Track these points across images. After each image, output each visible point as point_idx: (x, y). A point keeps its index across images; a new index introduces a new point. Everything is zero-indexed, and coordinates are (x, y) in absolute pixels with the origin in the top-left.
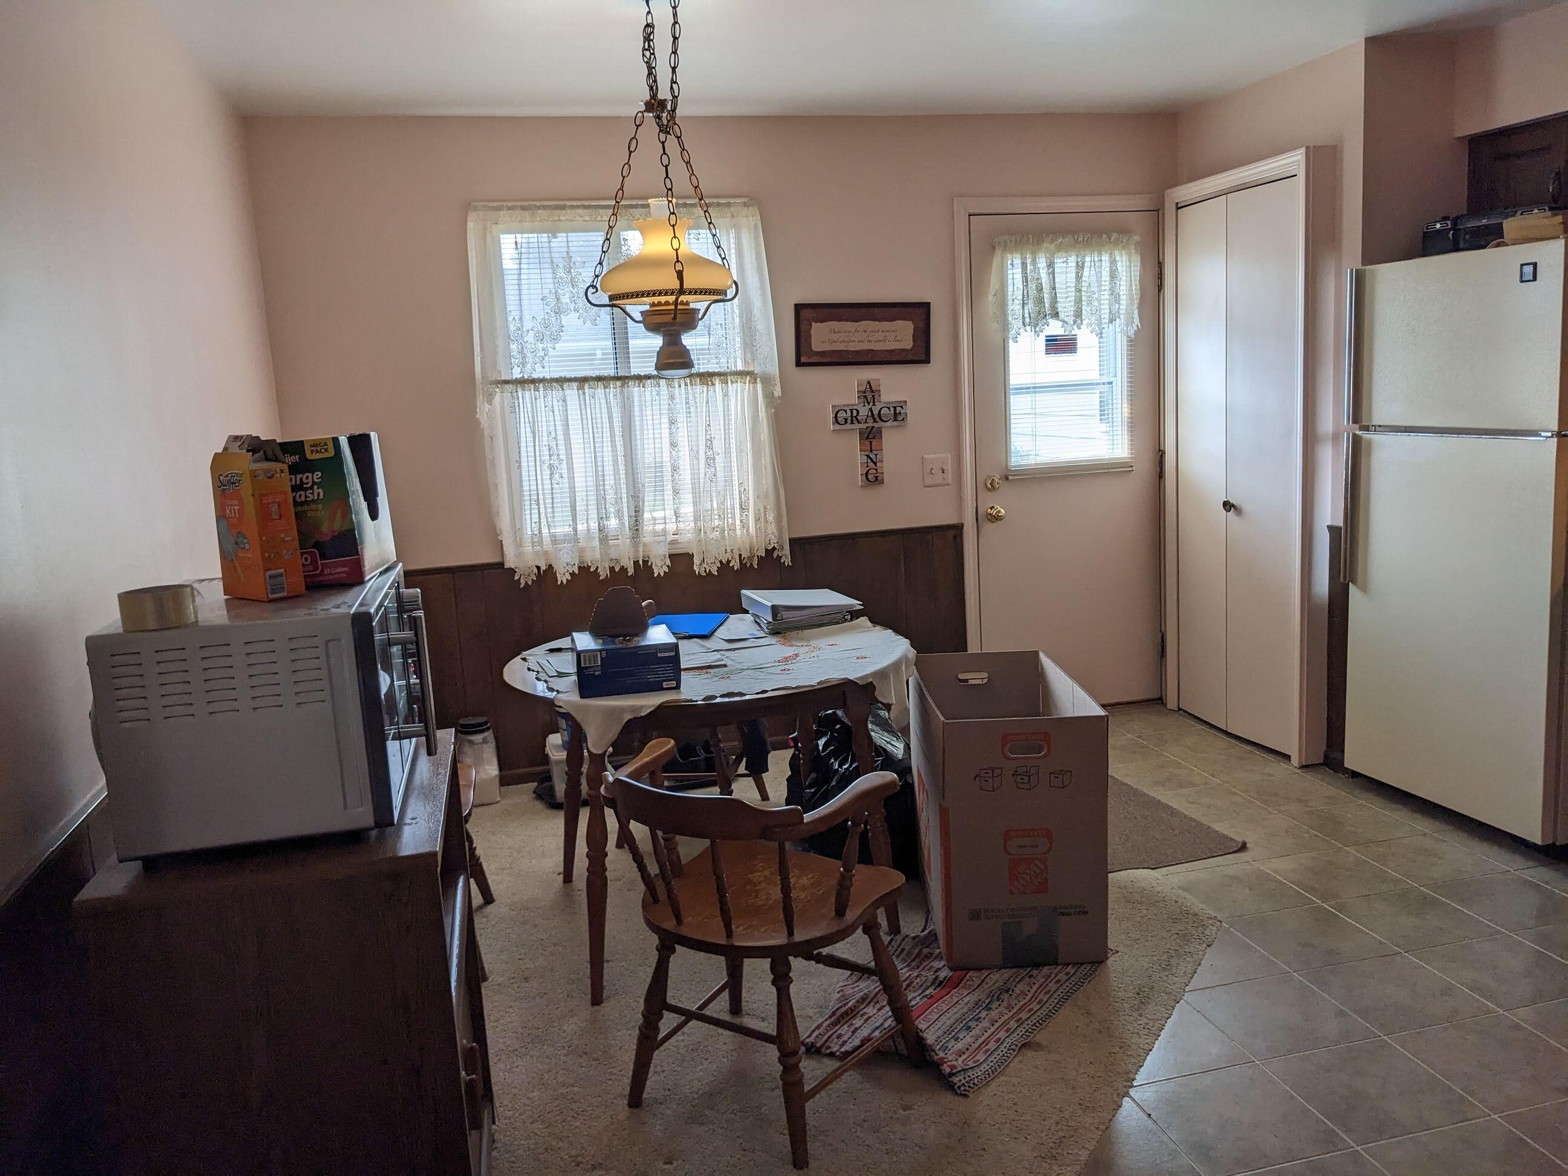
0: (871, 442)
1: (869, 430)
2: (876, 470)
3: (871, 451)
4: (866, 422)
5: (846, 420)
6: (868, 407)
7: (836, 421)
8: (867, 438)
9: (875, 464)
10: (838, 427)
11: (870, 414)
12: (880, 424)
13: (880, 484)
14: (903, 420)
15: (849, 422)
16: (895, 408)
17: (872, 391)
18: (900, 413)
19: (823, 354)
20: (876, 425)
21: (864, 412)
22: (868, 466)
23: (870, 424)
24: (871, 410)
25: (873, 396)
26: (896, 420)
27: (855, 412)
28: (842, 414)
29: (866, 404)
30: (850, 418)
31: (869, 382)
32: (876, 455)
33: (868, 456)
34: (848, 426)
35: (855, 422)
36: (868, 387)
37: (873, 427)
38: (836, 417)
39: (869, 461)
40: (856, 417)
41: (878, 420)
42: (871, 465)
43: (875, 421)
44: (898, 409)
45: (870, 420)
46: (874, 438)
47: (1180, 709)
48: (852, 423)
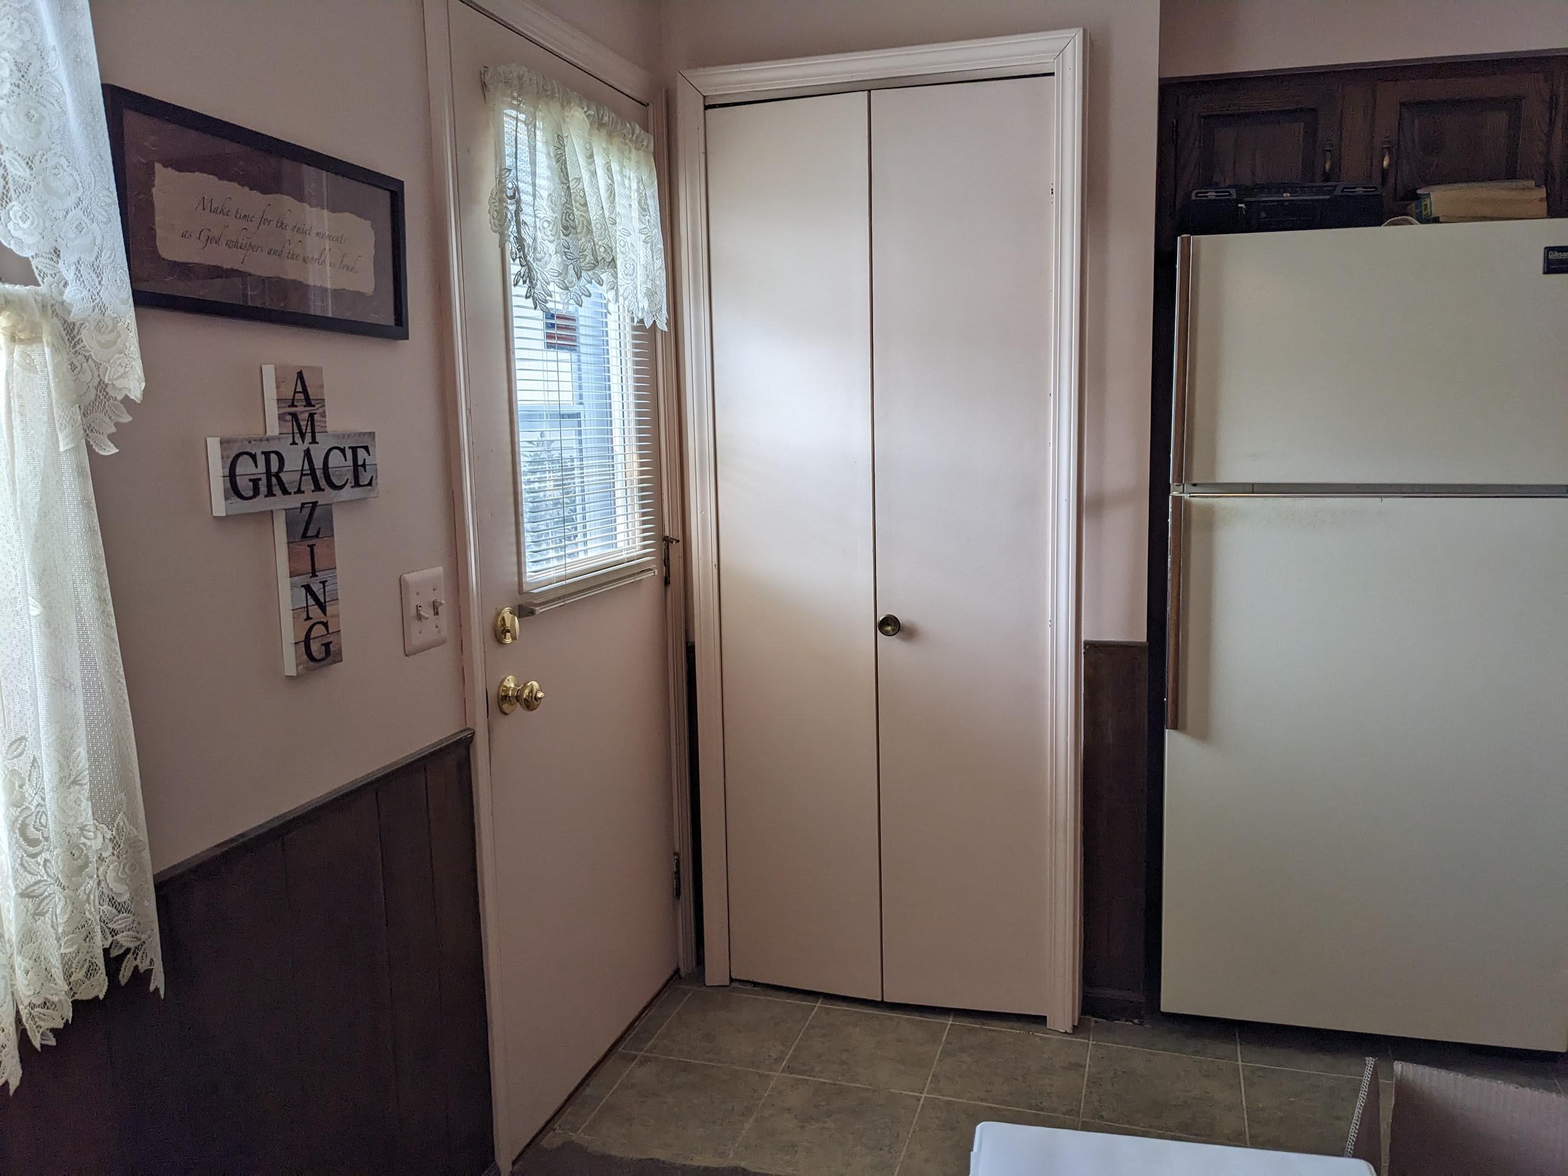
0: (312, 547)
1: (306, 511)
2: (325, 625)
3: (314, 575)
4: (299, 491)
5: (255, 482)
6: (302, 447)
7: (234, 489)
8: (304, 536)
9: (322, 607)
10: (241, 506)
11: (306, 466)
12: (328, 496)
13: (334, 662)
14: (370, 484)
15: (263, 489)
16: (354, 450)
17: (308, 403)
18: (364, 465)
19: (184, 270)
20: (321, 498)
21: (294, 461)
22: (308, 618)
23: (309, 497)
24: (307, 453)
25: (312, 416)
26: (357, 484)
27: (274, 458)
28: (245, 468)
29: (298, 440)
30: (264, 478)
31: (300, 375)
32: (324, 583)
33: (308, 588)
34: (261, 503)
35: (276, 490)
36: (299, 389)
37: (315, 504)
38: (232, 476)
39: (311, 602)
40: (277, 475)
41: (323, 483)
42: (315, 612)
43: (318, 488)
44: (361, 453)
45: (308, 485)
46: (317, 536)
47: (732, 980)
48: (270, 493)
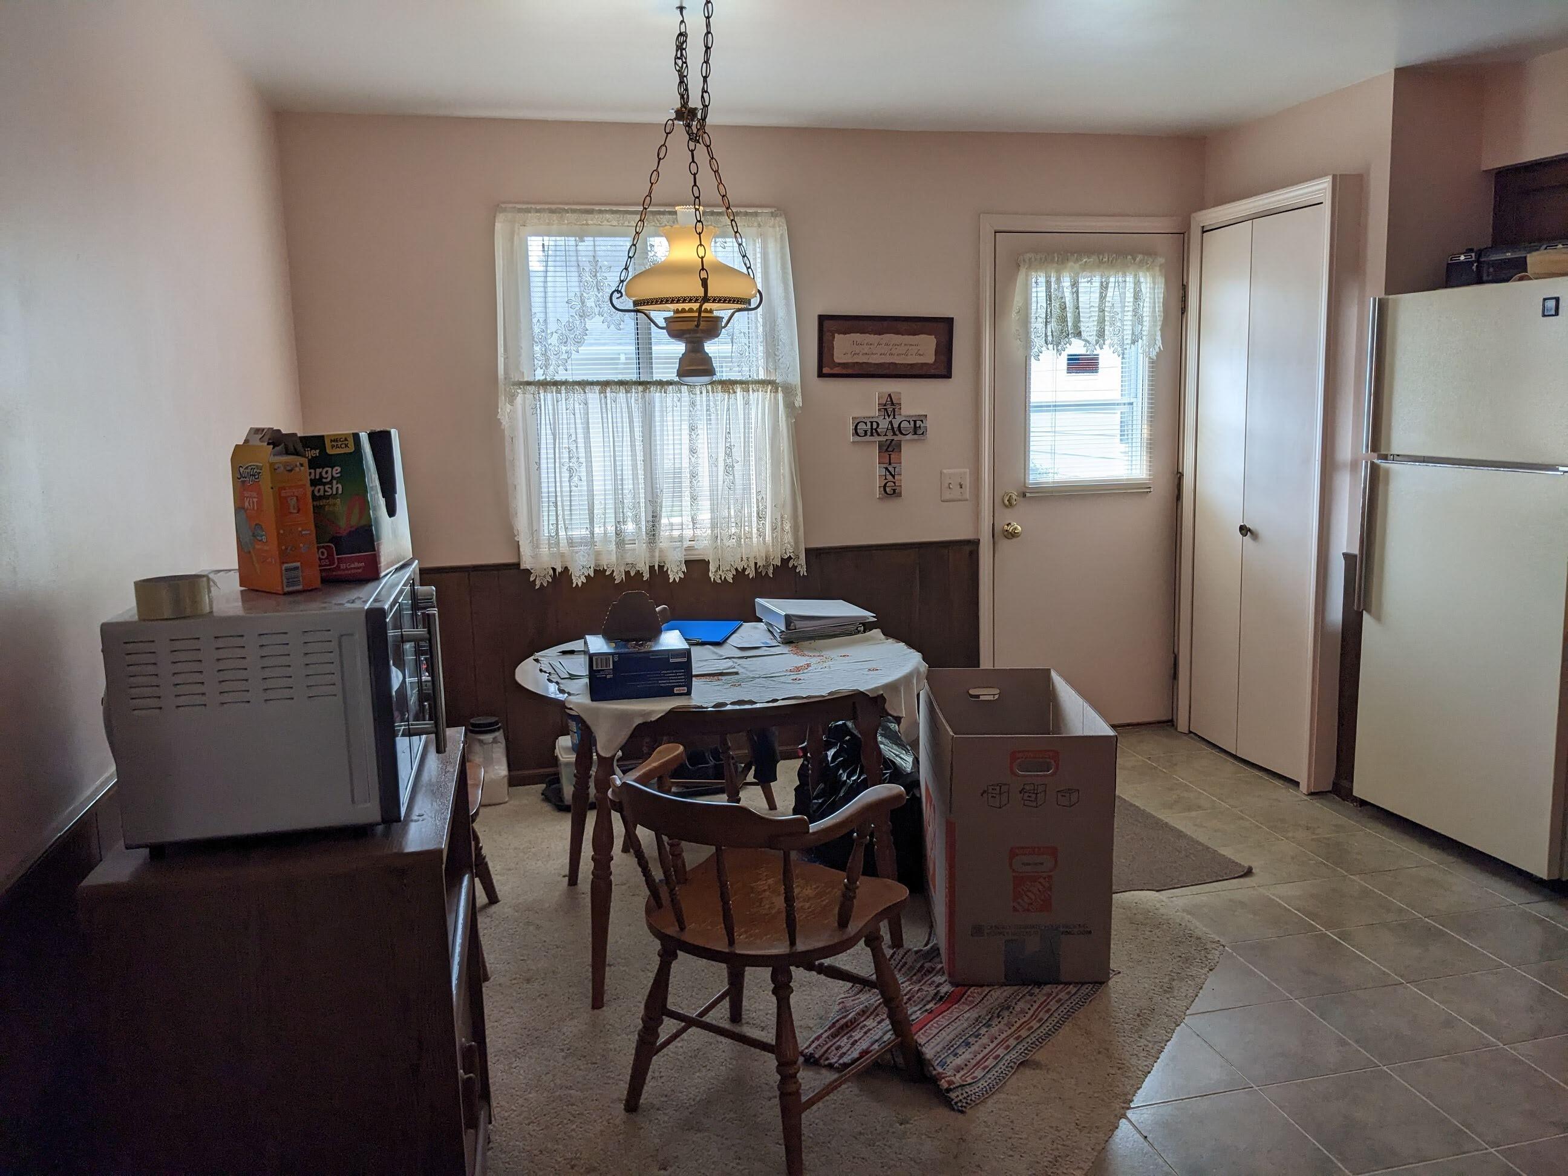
0: (890, 455)
1: (888, 442)
2: (894, 483)
3: (890, 464)
4: (886, 435)
5: (866, 432)
6: (888, 420)
7: (856, 433)
8: (887, 450)
9: (893, 476)
10: (858, 439)
11: (890, 426)
12: (900, 437)
13: (897, 496)
14: (923, 434)
15: (869, 433)
16: (915, 422)
17: (893, 404)
18: (920, 427)
19: (844, 365)
20: (896, 438)
21: (884, 424)
22: (886, 479)
23: (890, 437)
24: (891, 422)
25: (894, 409)
26: (915, 433)
27: (874, 423)
28: (861, 426)
29: (886, 417)
30: (870, 430)
31: (890, 395)
32: (895, 468)
33: (886, 469)
34: (868, 438)
35: (875, 434)
36: (889, 400)
37: (893, 440)
38: (856, 429)
39: (888, 473)
40: (876, 429)
41: (897, 433)
42: (890, 477)
43: (895, 434)
44: (918, 423)
45: (890, 433)
46: (892, 451)
47: (1190, 732)
48: (872, 435)
